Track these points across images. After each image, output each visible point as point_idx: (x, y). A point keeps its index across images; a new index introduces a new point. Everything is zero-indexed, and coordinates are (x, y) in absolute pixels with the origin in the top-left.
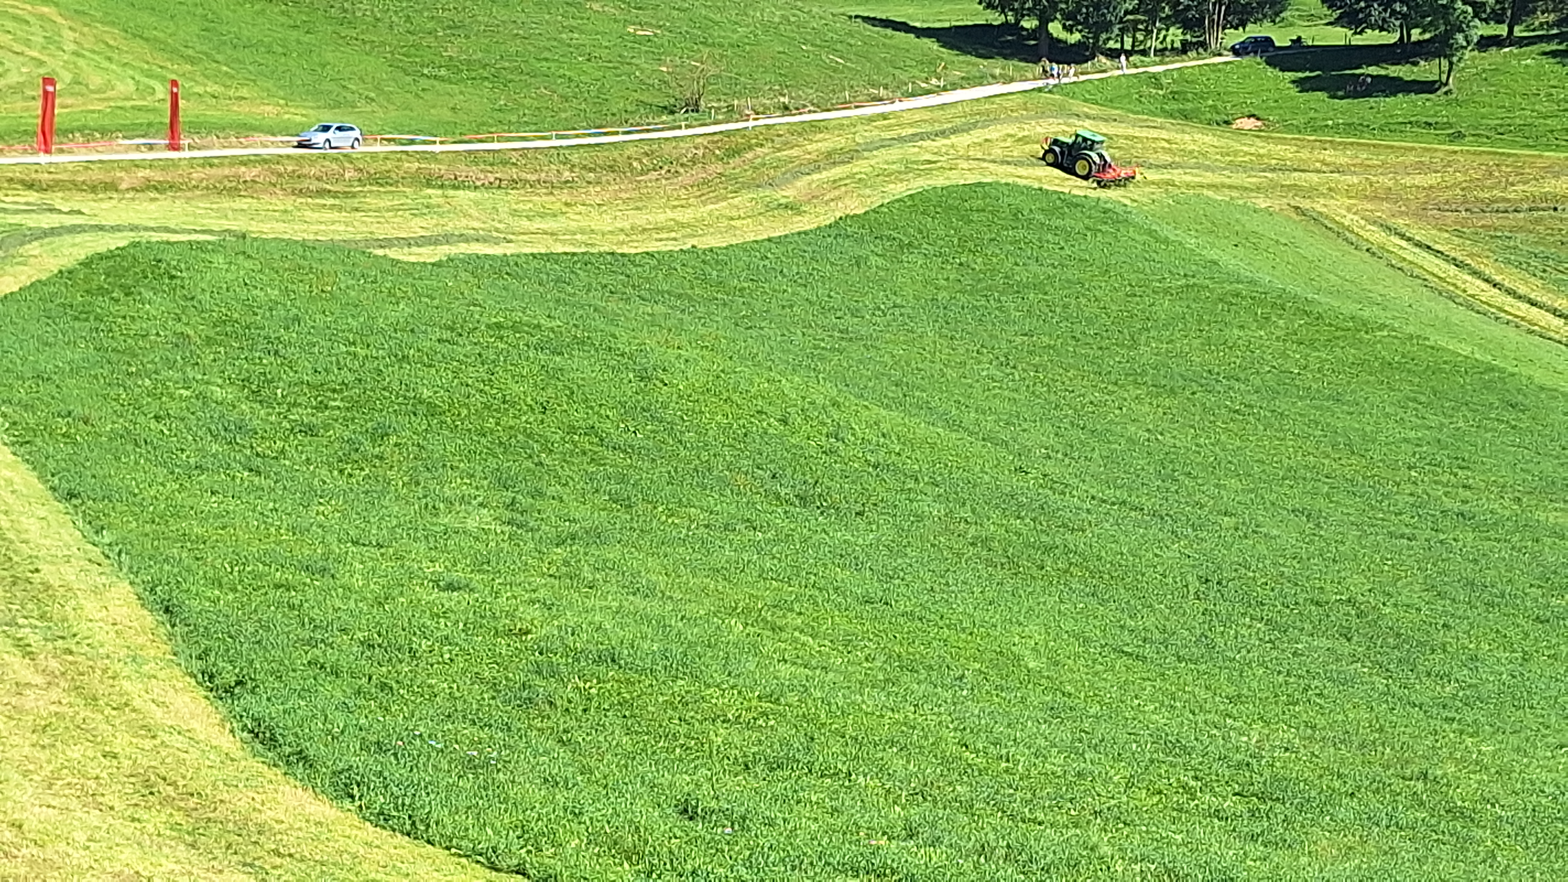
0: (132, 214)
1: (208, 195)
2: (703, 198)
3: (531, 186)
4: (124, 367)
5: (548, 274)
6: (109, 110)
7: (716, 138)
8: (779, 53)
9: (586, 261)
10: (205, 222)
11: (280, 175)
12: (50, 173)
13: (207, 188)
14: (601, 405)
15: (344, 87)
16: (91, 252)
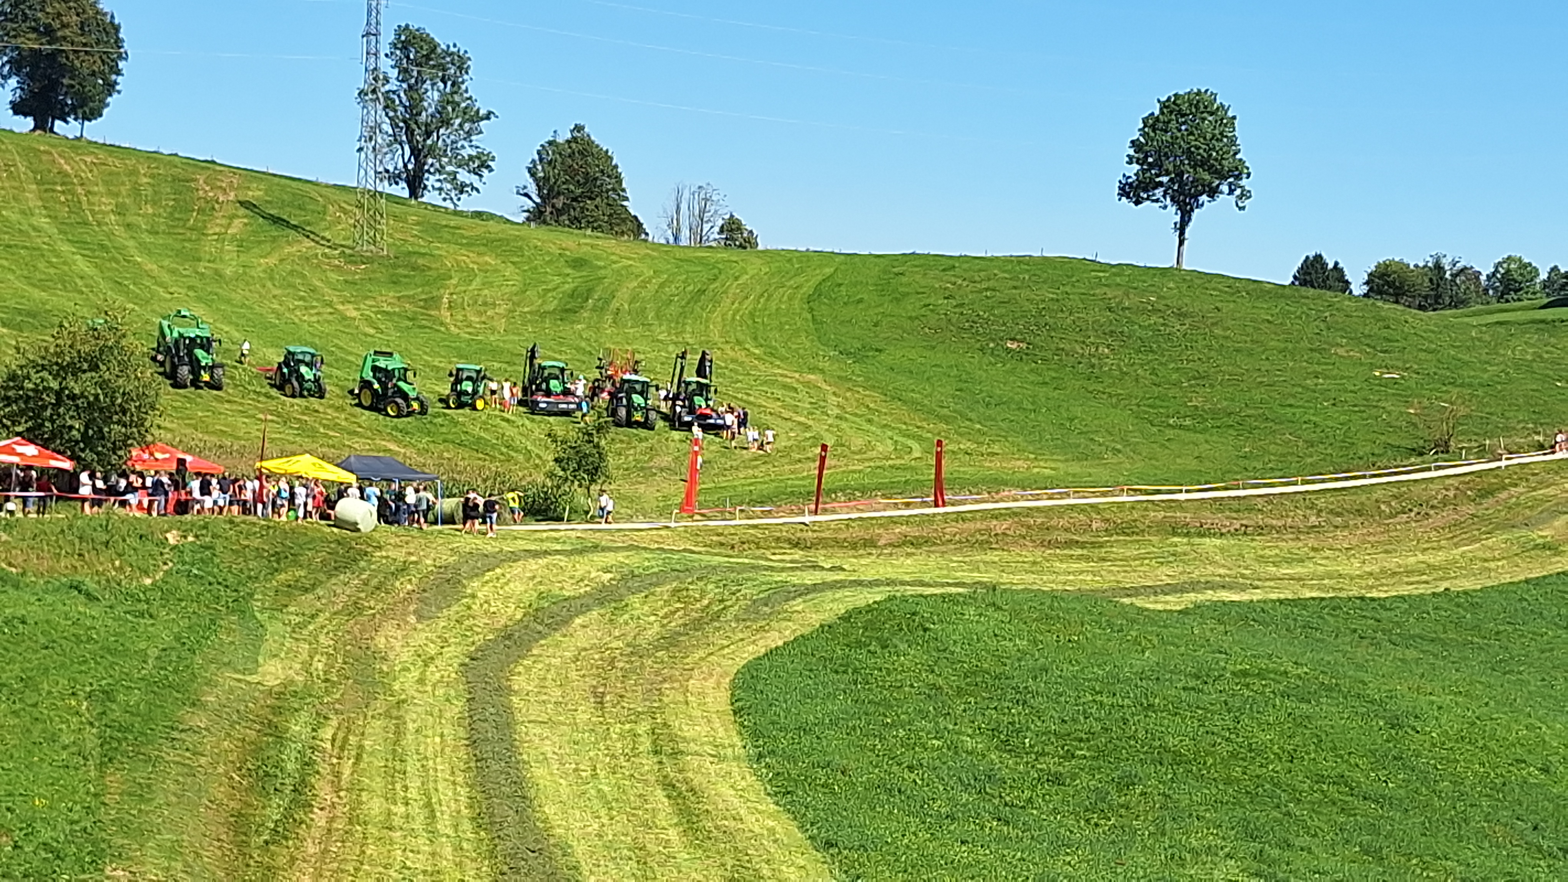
0: (889, 569)
1: (961, 549)
2: (1455, 540)
3: (1278, 532)
4: (881, 718)
5: (1295, 620)
6: (869, 470)
7: (1468, 478)
8: (1533, 390)
9: (1334, 605)
10: (959, 574)
11: (1029, 527)
12: (815, 531)
13: (960, 542)
14: (1350, 753)
15: (1092, 439)
16: (851, 607)
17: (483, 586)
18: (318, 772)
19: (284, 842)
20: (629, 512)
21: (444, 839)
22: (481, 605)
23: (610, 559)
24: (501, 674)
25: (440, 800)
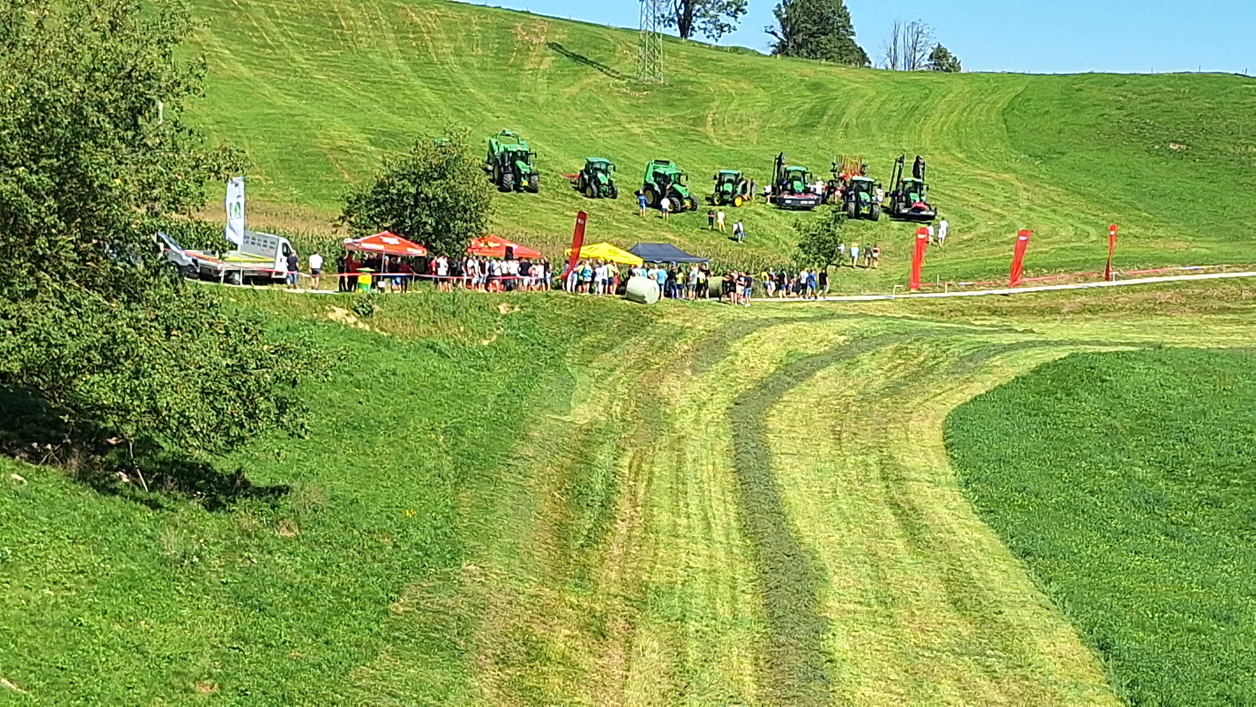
0: (1071, 332)
1: (1131, 315)
4: (1066, 452)
6: (1054, 251)
10: (1129, 336)
11: (1188, 297)
12: (1009, 301)
13: (1130, 309)
15: (1242, 224)
16: (1040, 362)
17: (743, 346)
18: (619, 492)
19: (595, 545)
20: (858, 286)
21: (718, 545)
22: (742, 362)
23: (844, 324)
24: (759, 416)
25: (714, 515)
